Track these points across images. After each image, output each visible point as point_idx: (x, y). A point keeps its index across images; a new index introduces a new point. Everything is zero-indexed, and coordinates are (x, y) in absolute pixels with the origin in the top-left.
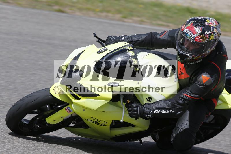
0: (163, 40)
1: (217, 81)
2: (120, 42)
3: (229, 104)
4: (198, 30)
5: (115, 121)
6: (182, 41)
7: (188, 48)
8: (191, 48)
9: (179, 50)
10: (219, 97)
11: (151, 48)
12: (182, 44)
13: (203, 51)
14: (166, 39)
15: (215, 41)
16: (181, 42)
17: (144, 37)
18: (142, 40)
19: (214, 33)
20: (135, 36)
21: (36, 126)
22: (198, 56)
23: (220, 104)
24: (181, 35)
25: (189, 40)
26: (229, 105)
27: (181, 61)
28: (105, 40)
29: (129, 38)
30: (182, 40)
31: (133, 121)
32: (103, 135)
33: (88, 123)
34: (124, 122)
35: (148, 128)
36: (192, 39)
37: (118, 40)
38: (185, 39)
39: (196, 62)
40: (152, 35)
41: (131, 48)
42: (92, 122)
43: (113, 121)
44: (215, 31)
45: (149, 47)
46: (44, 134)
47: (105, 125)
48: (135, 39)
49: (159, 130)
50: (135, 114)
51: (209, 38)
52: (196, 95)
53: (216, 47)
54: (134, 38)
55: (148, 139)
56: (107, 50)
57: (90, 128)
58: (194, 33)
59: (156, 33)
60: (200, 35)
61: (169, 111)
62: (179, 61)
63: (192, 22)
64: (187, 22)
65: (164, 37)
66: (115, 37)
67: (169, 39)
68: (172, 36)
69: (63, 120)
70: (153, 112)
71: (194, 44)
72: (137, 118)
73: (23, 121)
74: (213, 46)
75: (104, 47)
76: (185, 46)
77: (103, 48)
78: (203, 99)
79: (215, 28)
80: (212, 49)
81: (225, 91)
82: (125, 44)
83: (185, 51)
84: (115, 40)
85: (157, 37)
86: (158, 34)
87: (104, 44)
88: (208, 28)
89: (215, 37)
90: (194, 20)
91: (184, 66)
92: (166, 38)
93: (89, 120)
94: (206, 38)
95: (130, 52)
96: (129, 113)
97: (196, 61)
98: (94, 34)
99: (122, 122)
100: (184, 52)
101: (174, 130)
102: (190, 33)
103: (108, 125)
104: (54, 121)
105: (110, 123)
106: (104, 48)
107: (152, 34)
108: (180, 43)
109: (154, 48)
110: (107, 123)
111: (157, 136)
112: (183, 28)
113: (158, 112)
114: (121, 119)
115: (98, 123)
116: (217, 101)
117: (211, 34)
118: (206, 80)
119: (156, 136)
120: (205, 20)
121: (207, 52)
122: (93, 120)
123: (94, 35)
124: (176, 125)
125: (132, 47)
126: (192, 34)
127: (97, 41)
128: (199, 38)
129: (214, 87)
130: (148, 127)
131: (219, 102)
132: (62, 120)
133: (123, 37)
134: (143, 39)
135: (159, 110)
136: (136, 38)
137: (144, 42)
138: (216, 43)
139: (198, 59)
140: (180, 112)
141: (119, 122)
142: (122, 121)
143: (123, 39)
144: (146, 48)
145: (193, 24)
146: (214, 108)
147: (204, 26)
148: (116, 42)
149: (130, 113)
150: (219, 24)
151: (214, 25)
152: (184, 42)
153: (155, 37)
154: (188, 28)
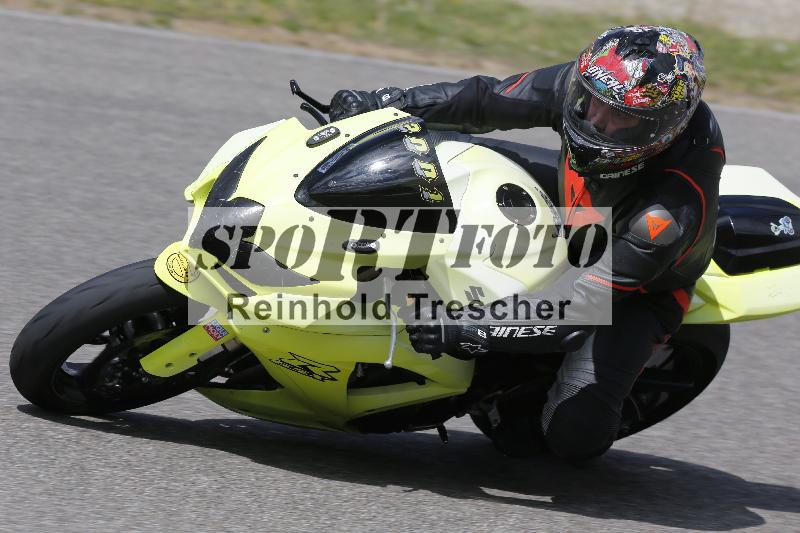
0: (516, 103)
1: (693, 231)
2: (377, 109)
3: (723, 306)
4: (634, 67)
5: (363, 364)
6: (582, 104)
7: (601, 129)
8: (611, 127)
9: (571, 132)
10: (694, 284)
11: (477, 129)
12: (582, 115)
13: (652, 135)
14: (525, 98)
15: (689, 105)
16: (578, 107)
17: (451, 93)
18: (446, 102)
19: (684, 77)
20: (425, 89)
21: (111, 384)
22: (633, 152)
23: (699, 308)
24: (579, 84)
25: (605, 100)
26: (722, 310)
27: (579, 169)
28: (326, 102)
29: (405, 96)
30: (580, 101)
31: (422, 364)
32: (322, 414)
33: (277, 372)
34: (394, 369)
35: (469, 389)
36: (614, 97)
37: (369, 103)
38: (589, 96)
39: (626, 173)
40: (481, 85)
41: (416, 128)
42: (292, 367)
43: (358, 364)
44: (688, 69)
45: (468, 125)
46: (133, 411)
47: (333, 379)
48: (424, 99)
49: (500, 392)
50: (430, 342)
51: (670, 94)
52: (627, 276)
53: (692, 122)
54: (423, 96)
55: (463, 424)
56: (337, 133)
57: (283, 387)
58: (622, 76)
59: (492, 79)
60: (641, 83)
61: (542, 330)
62: (572, 169)
63: (613, 44)
64: (596, 44)
65: (517, 90)
66: (361, 93)
67: (535, 98)
68: (546, 87)
69: (196, 363)
70: (489, 335)
71: (619, 115)
72: (436, 356)
73: (64, 367)
74: (682, 120)
75: (328, 126)
76: (592, 122)
77: (323, 128)
78: (644, 291)
79: (689, 62)
80: (678, 130)
81: (713, 266)
82: (396, 114)
83: (592, 136)
84: (360, 104)
85: (496, 91)
86: (499, 82)
87: (326, 117)
88: (668, 62)
89: (689, 91)
90: (620, 35)
91: (587, 186)
92: (524, 96)
93: (282, 362)
94: (661, 94)
95: (413, 140)
96: (411, 340)
97: (626, 169)
98: (293, 83)
99: (390, 367)
100: (589, 142)
101: (551, 394)
102: (610, 80)
103: (343, 379)
104: (168, 365)
105: (350, 373)
106: (329, 129)
107: (478, 83)
108: (576, 112)
109: (485, 128)
110: (339, 371)
111: (494, 415)
112: (584, 63)
113: (505, 336)
114: (387, 359)
115: (311, 373)
116: (690, 299)
117: (675, 83)
118: (659, 230)
119: (490, 414)
120: (654, 36)
121: (663, 141)
122: (295, 363)
123: (292, 89)
124: (560, 378)
125: (421, 124)
126: (614, 84)
127: (302, 107)
128: (638, 94)
129: (683, 253)
130: (468, 385)
131: (696, 300)
132: (193, 362)
133: (385, 91)
134: (450, 98)
135: (509, 329)
136: (427, 97)
137: (453, 108)
138: (693, 109)
139: (633, 161)
140: (575, 334)
141: (381, 366)
142: (388, 363)
143: (385, 98)
144: (460, 127)
145: (617, 51)
146: (681, 320)
147: (653, 54)
148: (363, 109)
149: (414, 337)
150: (699, 49)
151: (686, 52)
152: (588, 108)
153: (488, 92)
154: (599, 62)
